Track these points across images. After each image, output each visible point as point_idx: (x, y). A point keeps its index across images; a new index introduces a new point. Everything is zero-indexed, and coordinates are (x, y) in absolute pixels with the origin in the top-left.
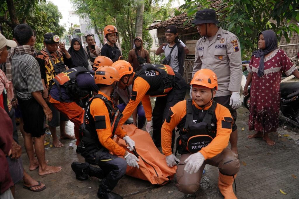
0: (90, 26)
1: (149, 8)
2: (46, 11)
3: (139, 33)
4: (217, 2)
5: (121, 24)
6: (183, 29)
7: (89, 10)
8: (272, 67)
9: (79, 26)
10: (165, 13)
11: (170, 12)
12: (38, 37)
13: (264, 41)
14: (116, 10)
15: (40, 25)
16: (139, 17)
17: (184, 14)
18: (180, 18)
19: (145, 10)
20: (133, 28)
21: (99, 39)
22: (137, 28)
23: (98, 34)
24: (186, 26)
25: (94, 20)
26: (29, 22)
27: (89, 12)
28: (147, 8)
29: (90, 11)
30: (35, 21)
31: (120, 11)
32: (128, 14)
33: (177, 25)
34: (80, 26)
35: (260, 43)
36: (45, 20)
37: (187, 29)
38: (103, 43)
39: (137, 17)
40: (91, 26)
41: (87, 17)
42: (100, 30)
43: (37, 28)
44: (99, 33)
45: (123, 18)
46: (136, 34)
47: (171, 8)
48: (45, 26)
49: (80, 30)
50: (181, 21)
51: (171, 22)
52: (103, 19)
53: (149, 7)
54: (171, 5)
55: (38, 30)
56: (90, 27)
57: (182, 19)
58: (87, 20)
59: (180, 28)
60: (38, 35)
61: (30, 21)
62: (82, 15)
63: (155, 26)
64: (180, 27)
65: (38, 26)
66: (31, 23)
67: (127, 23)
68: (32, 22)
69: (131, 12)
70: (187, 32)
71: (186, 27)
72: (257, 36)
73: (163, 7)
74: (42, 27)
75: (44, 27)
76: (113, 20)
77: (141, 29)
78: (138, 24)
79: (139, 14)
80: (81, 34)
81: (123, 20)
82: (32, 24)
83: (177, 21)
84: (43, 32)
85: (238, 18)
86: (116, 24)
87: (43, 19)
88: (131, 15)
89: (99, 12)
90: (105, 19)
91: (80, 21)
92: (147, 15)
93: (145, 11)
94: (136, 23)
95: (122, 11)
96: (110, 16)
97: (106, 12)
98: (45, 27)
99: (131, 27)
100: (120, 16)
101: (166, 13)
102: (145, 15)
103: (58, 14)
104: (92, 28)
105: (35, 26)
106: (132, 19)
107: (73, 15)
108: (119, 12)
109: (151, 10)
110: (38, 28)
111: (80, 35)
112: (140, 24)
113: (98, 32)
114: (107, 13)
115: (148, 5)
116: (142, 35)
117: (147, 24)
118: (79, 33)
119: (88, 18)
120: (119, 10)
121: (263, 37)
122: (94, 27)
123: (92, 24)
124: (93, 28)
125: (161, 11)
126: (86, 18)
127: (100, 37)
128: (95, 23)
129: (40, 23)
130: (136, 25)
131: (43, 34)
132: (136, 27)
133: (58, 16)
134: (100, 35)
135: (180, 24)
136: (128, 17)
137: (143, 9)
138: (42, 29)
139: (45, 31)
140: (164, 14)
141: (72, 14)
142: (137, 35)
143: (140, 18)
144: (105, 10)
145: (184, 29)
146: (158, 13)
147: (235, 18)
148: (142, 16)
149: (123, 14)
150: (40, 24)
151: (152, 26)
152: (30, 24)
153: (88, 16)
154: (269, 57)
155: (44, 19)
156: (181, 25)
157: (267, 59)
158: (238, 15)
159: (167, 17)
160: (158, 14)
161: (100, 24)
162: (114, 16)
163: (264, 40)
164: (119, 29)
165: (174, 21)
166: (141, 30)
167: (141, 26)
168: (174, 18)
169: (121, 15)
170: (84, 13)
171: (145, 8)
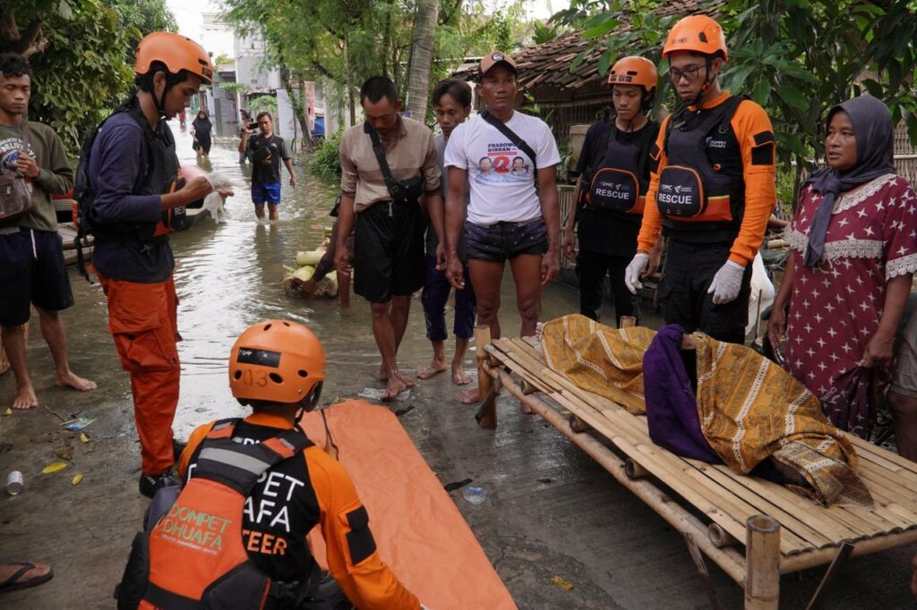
0: (264, 63)
1: (455, 14)
2: (126, 7)
3: (417, 92)
4: (676, 4)
5: (363, 59)
6: (563, 86)
7: (262, 12)
8: (851, 237)
9: (231, 62)
10: (504, 35)
11: (519, 33)
12: (86, 86)
13: (852, 139)
14: (347, 16)
15: (91, 47)
16: (421, 42)
17: (566, 39)
18: (554, 49)
19: (441, 21)
20: (400, 74)
21: (290, 105)
22: (414, 75)
23: (289, 90)
24: (574, 77)
25: (276, 44)
26: (56, 36)
27: (262, 16)
28: (448, 13)
29: (267, 14)
30: (76, 31)
31: (361, 19)
32: (387, 31)
33: (542, 70)
34: (236, 63)
35: (835, 146)
36: (110, 29)
37: (577, 85)
38: (303, 118)
39: (414, 42)
40: (268, 62)
41: (257, 34)
42: (297, 76)
43: (82, 56)
44: (293, 86)
45: (369, 43)
46: (407, 97)
47: (523, 20)
48: (111, 53)
49: (233, 73)
50: (557, 60)
51: (524, 62)
52: (305, 41)
53: (453, 12)
54: (524, 12)
55: (83, 62)
56: (265, 66)
57: (559, 54)
58: (257, 45)
59: (551, 82)
60: (84, 78)
61: (59, 30)
62: (241, 24)
63: (472, 71)
64: (555, 78)
65: (86, 48)
66: (61, 38)
67: (383, 57)
68: (65, 36)
69: (397, 24)
70: (573, 95)
71: (575, 80)
72: (819, 123)
73: (499, 13)
74: (102, 56)
75: (106, 56)
76: (339, 46)
77: (425, 81)
78: (415, 64)
79: (422, 31)
80: (238, 87)
81: (370, 47)
82: (66, 41)
83: (542, 58)
84: (101, 70)
85: (761, 56)
86: (346, 59)
87: (102, 27)
88: (396, 33)
89: (296, 20)
90: (312, 44)
91: (237, 47)
92: (447, 37)
93: (440, 24)
94: (410, 61)
95: (366, 19)
96: (328, 33)
97: (319, 21)
98: (110, 56)
99: (395, 74)
100: (359, 33)
101: (507, 36)
102: (440, 37)
103: (166, 19)
104: (270, 70)
105: (75, 48)
106: (398, 48)
107: (216, 27)
108: (357, 20)
109: (461, 24)
110: (85, 58)
111: (234, 89)
112: (424, 65)
113: (290, 82)
114: (317, 24)
115: (451, 6)
116: (426, 98)
117: (446, 65)
118: (231, 85)
119: (260, 36)
120: (356, 17)
121: (847, 125)
122: (278, 66)
123: (270, 58)
124: (273, 68)
125: (493, 27)
126: (254, 37)
127: (293, 100)
128: (279, 52)
129: (91, 38)
130: (409, 65)
131: (102, 76)
132: (408, 74)
133: (166, 24)
134: (296, 92)
135: (555, 70)
136: (386, 41)
137: (434, 17)
138: (101, 59)
139: (108, 68)
140: (500, 37)
141: (214, 22)
142: (410, 98)
143: (424, 44)
144: (314, 13)
145: (567, 86)
146: (481, 31)
147: (752, 53)
148: (429, 38)
149: (371, 28)
150: (93, 43)
151: (462, 73)
152: (57, 40)
153: (259, 31)
154: (852, 200)
155: (106, 27)
156: (556, 74)
157: (845, 204)
158: (762, 45)
159: (509, 48)
160: (482, 38)
161: (297, 58)
162: (342, 33)
163: (851, 135)
164: (355, 74)
165: (534, 58)
166: (424, 84)
167: (427, 72)
168: (534, 51)
169: (364, 32)
170: (247, 21)
171: (442, 15)
